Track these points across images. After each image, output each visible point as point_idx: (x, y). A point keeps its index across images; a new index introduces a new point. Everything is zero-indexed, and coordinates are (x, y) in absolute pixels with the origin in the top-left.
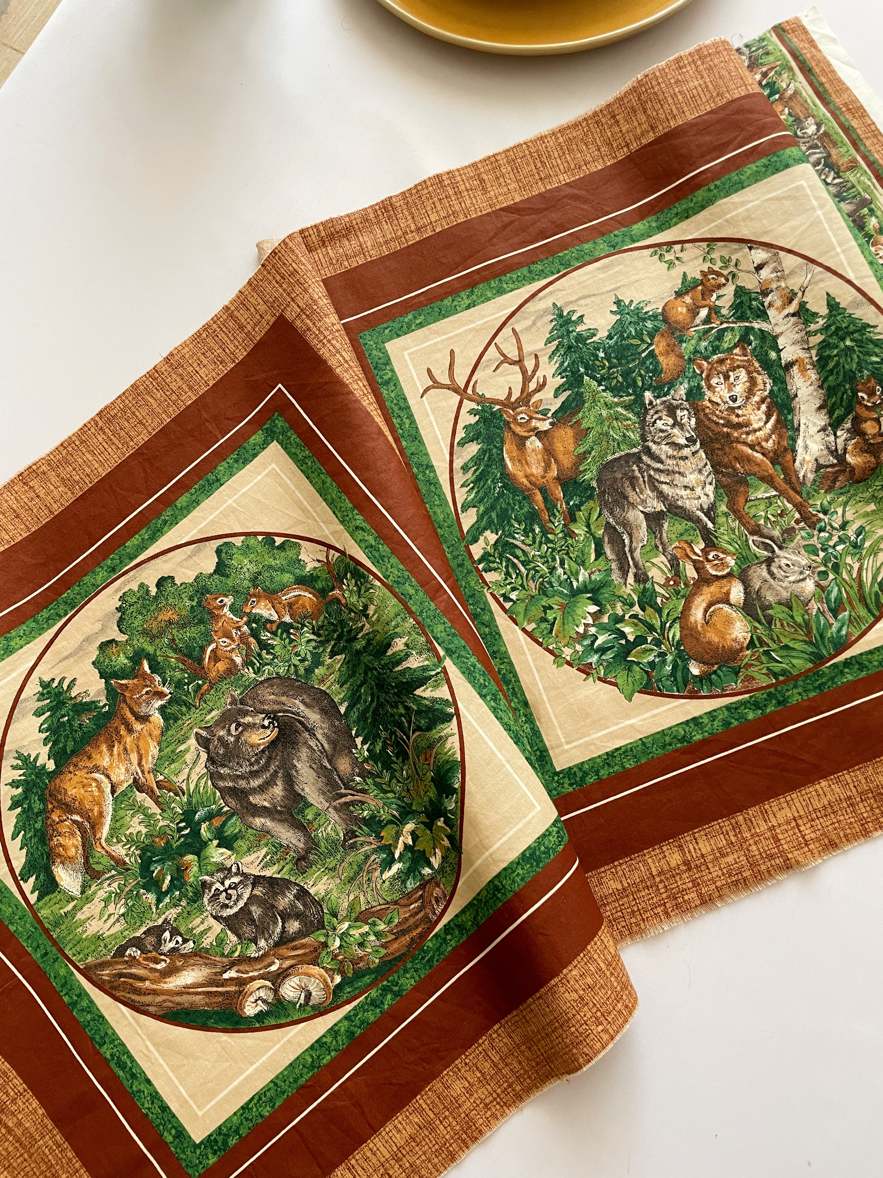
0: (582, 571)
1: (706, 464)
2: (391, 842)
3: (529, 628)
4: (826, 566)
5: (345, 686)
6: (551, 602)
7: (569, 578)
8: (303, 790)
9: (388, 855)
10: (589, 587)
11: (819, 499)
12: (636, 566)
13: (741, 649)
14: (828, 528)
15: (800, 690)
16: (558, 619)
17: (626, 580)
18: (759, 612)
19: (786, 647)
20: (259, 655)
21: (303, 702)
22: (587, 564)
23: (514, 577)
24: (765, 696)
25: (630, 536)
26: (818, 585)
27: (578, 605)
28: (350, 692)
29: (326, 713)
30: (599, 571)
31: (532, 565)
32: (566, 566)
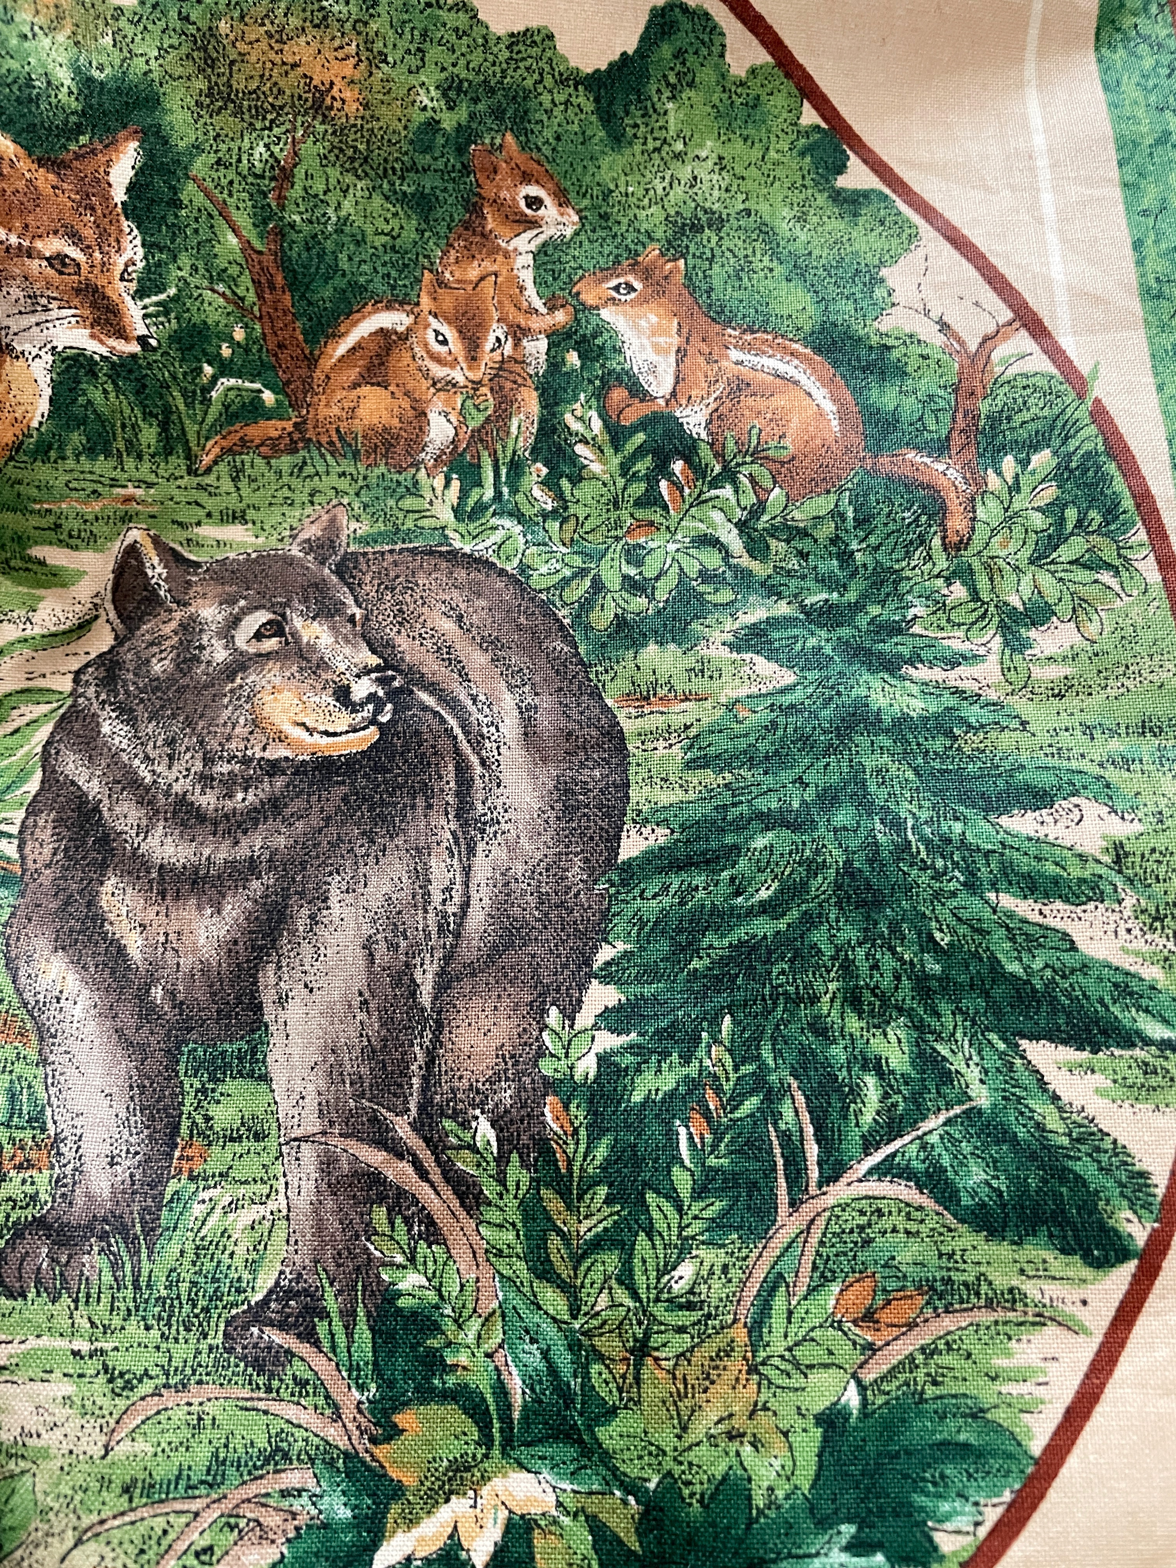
2: (409, 1480)
5: (709, 777)
8: (282, 1001)
9: (358, 1522)
20: (516, 468)
21: (527, 715)
28: (707, 809)
29: (569, 811)
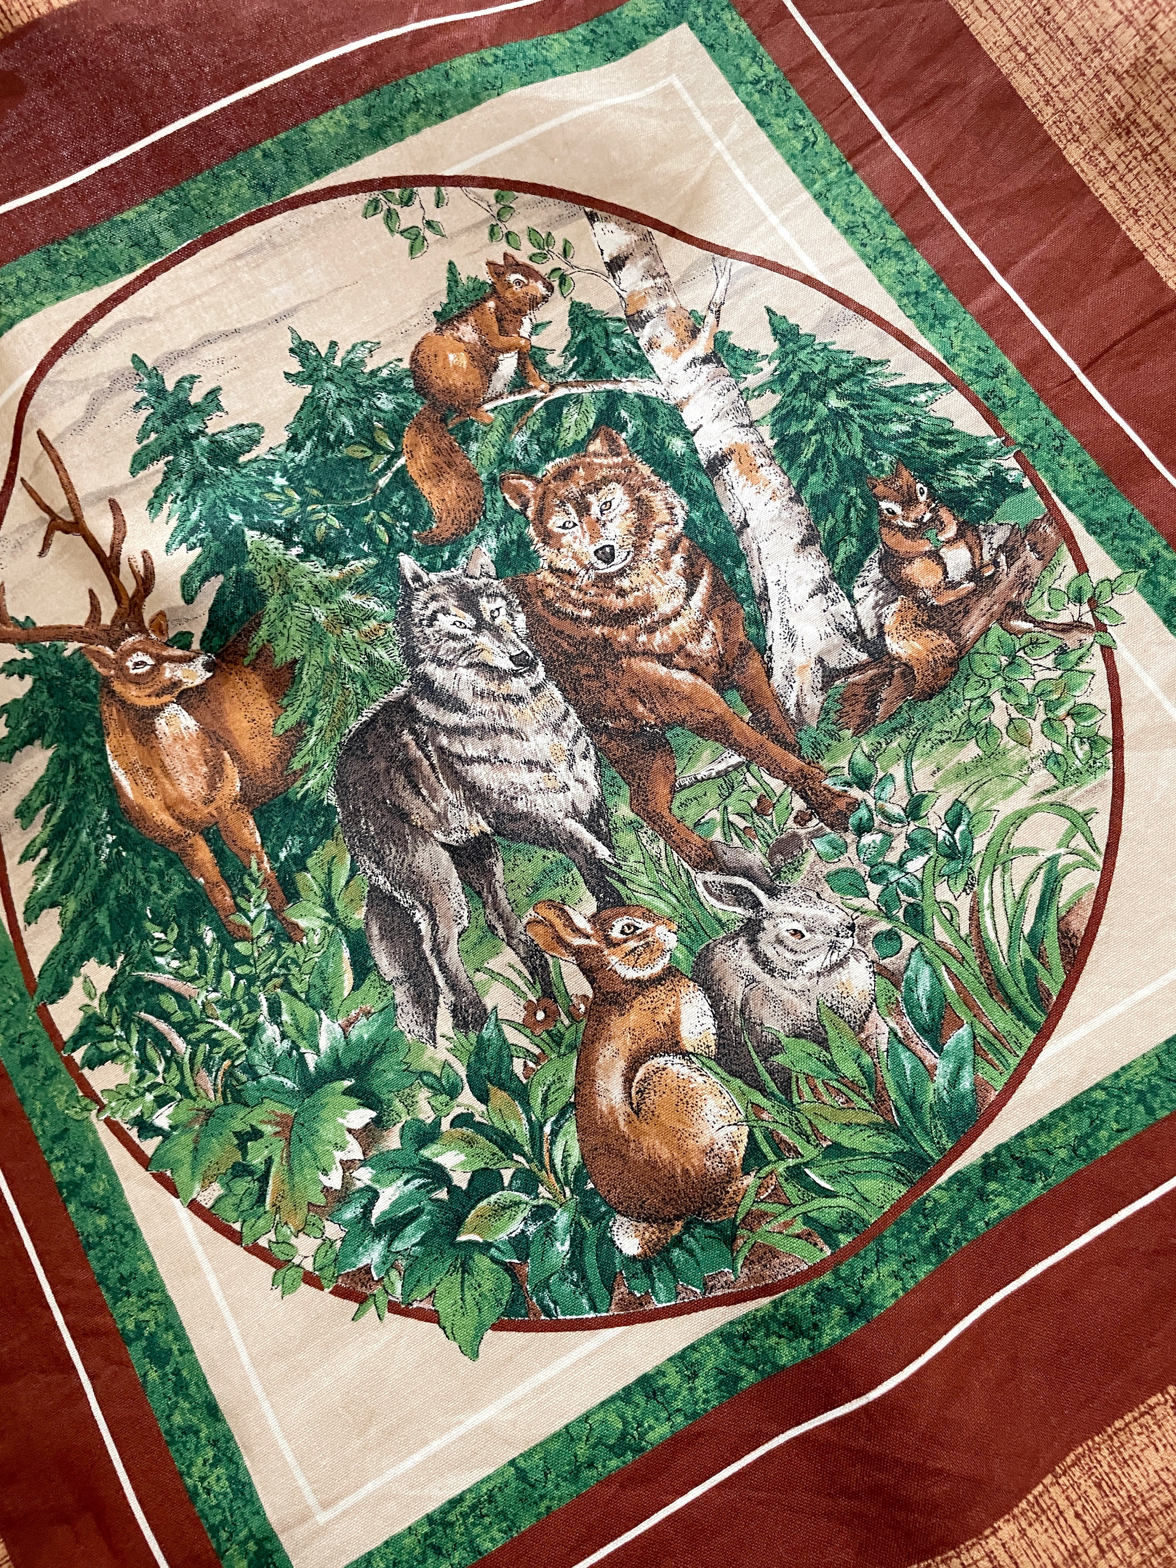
0: (326, 1021)
1: (567, 714)
3: (207, 1199)
4: (889, 917)
6: (257, 1117)
7: (295, 1046)
10: (346, 1064)
11: (844, 753)
12: (453, 986)
13: (729, 1177)
14: (878, 819)
15: (893, 1264)
16: (277, 1159)
17: (433, 1027)
18: (757, 1061)
19: (836, 1150)
22: (336, 1003)
23: (160, 1068)
24: (810, 1299)
25: (430, 910)
26: (880, 972)
27: (323, 1114)
30: (368, 1014)
31: (204, 1028)
32: (285, 1017)
